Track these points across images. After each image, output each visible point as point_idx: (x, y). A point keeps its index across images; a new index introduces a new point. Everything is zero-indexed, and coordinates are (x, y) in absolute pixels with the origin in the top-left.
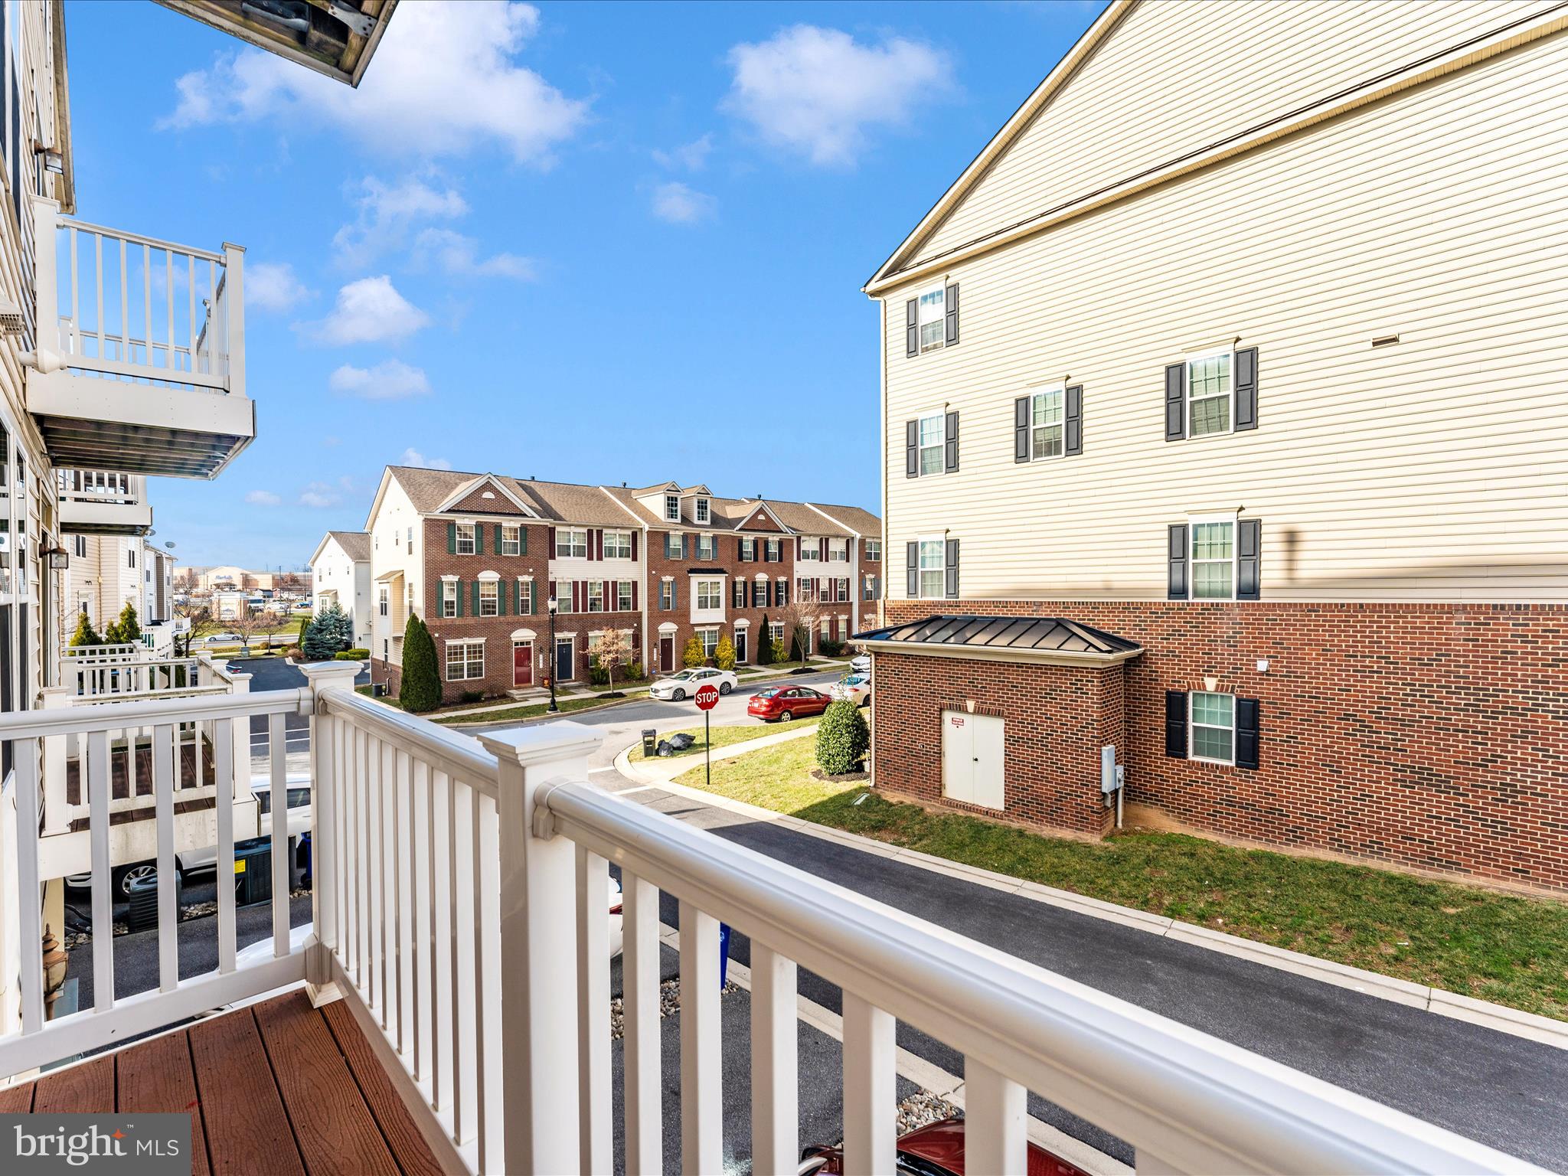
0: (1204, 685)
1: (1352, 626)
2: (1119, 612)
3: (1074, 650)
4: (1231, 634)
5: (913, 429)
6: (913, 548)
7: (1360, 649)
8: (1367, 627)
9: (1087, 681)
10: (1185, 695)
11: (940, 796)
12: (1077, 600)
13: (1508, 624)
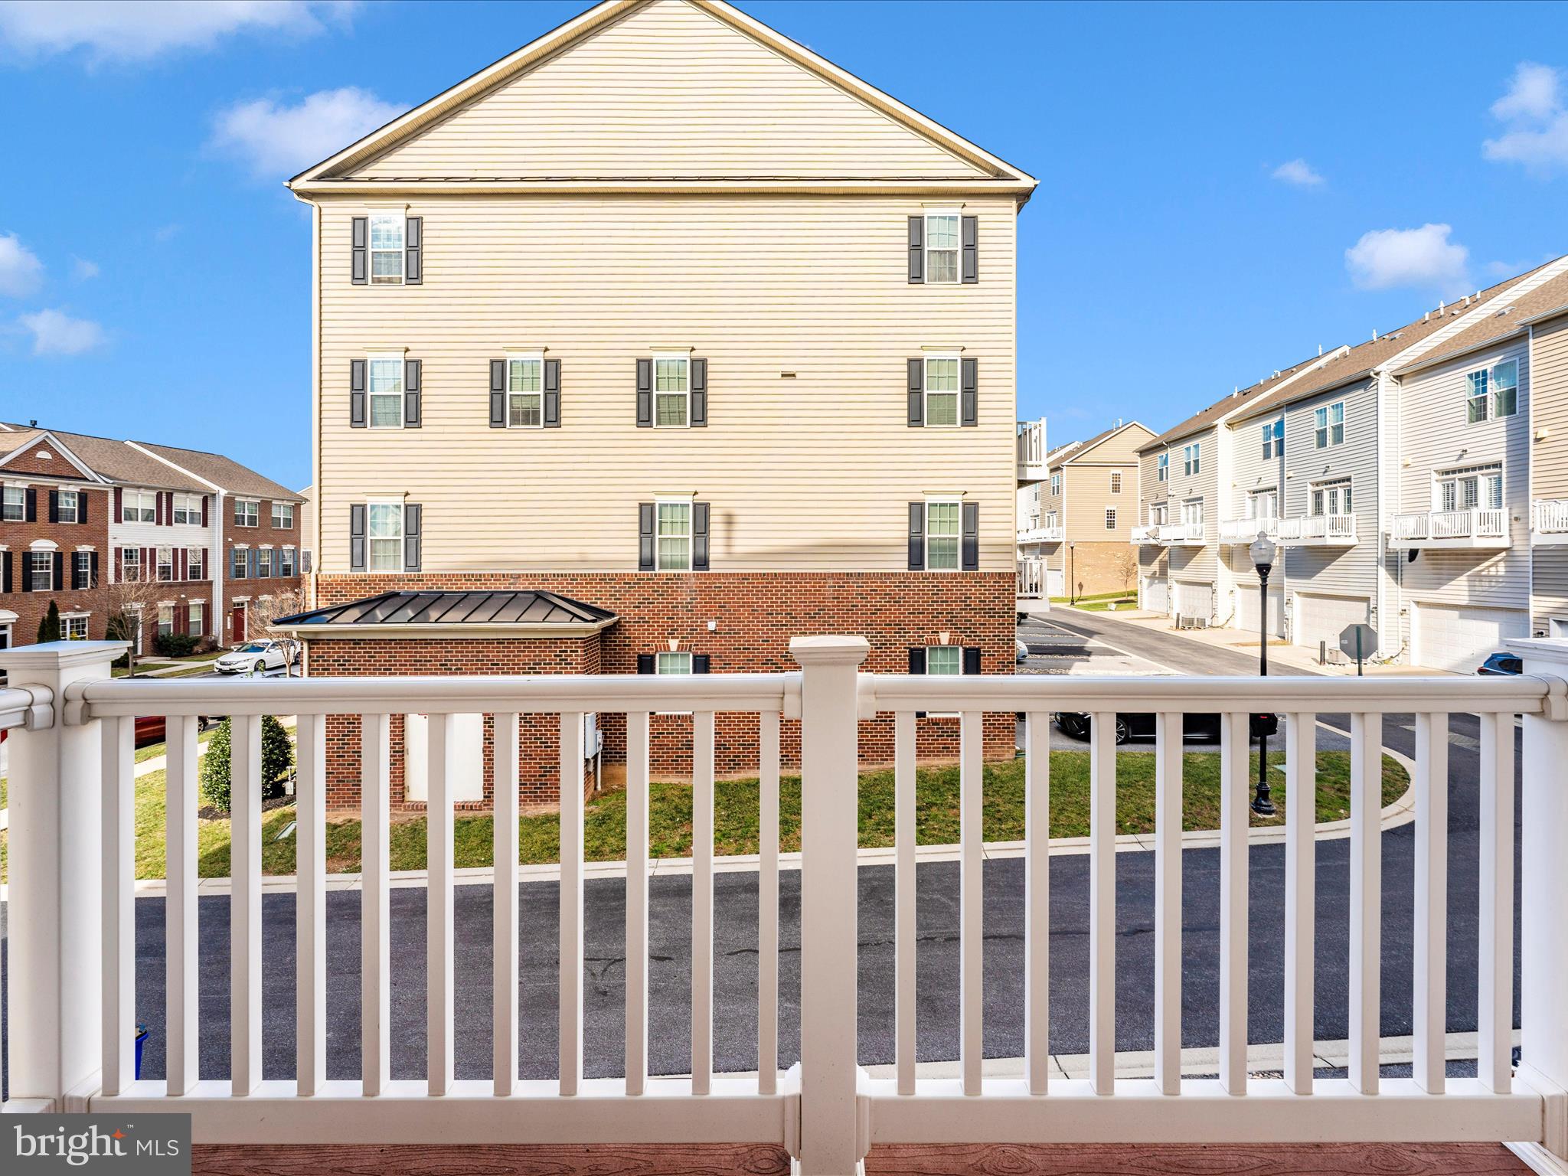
0: (668, 646)
1: (770, 591)
2: (596, 583)
3: (560, 623)
4: (689, 600)
5: (359, 369)
6: (359, 514)
7: (775, 608)
8: (779, 591)
9: (571, 651)
10: (653, 657)
11: (403, 801)
12: (556, 572)
13: (854, 587)
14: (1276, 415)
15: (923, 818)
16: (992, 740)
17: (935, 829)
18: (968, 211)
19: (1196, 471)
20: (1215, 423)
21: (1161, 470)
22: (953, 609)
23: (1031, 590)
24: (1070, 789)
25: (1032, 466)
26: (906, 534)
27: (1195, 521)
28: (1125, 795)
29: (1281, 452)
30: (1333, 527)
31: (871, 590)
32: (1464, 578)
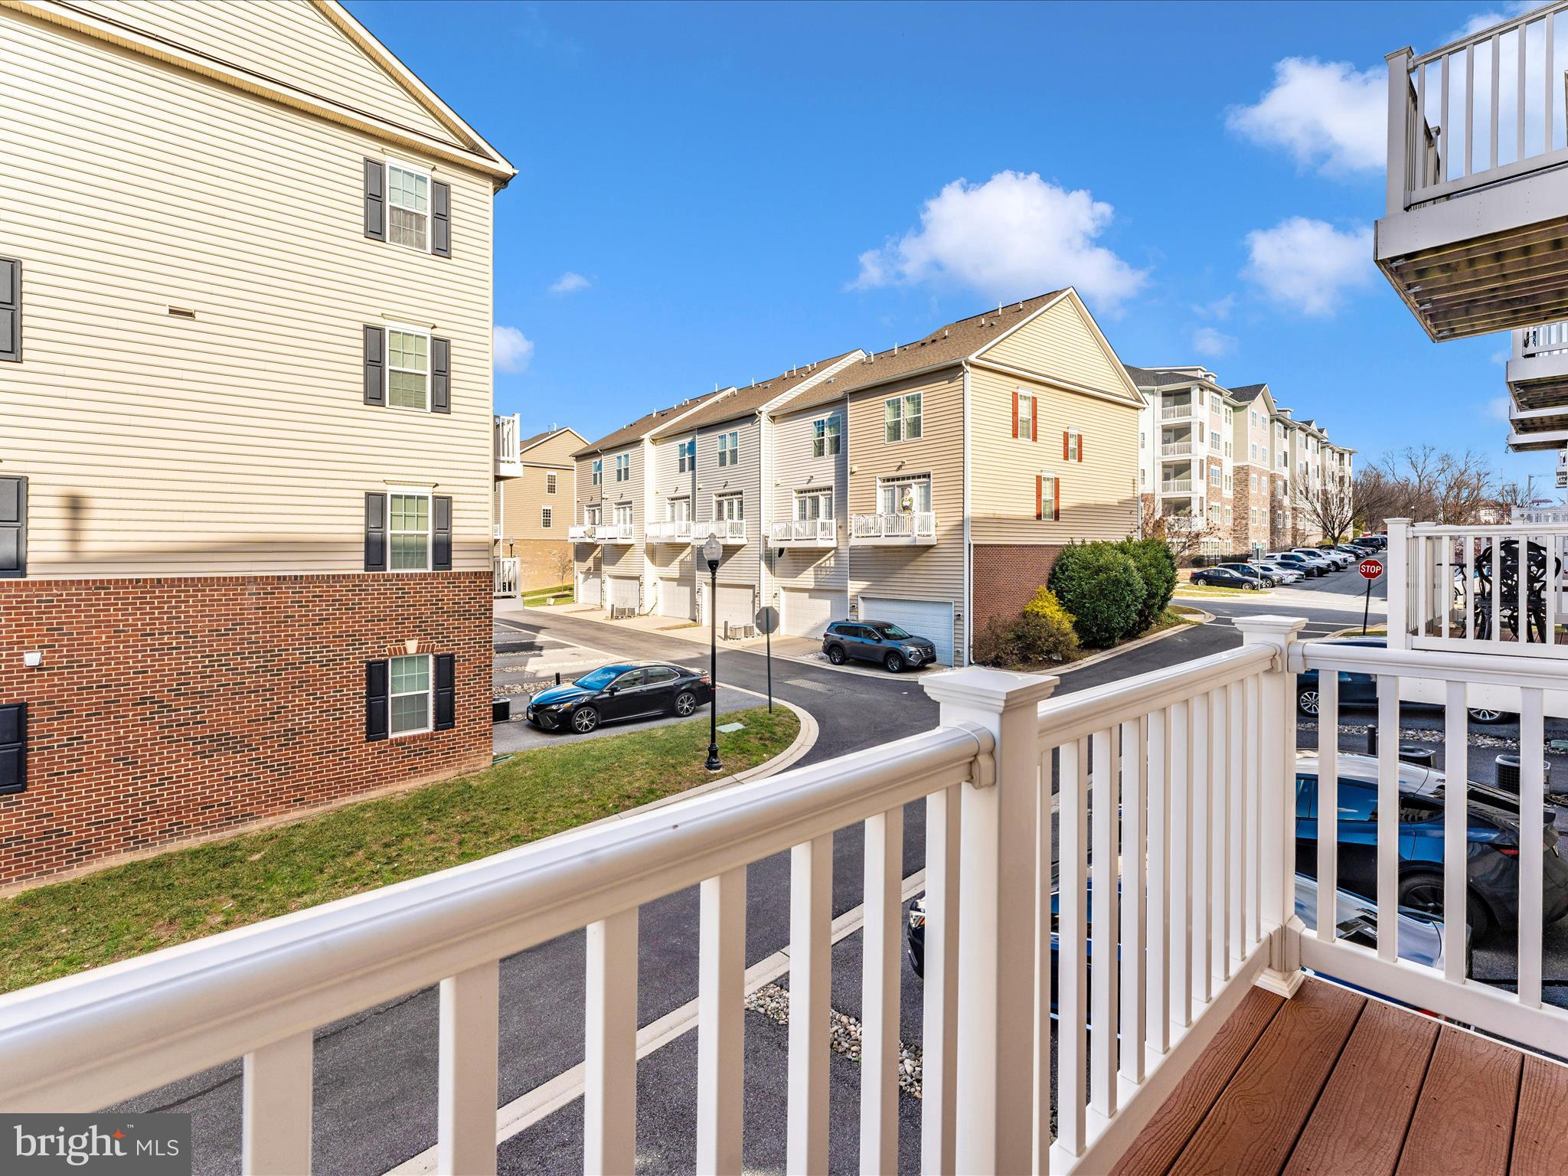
1: (148, 603)
7: (157, 626)
8: (165, 603)
13: (288, 593)
14: (688, 436)
15: (394, 854)
16: (467, 750)
17: (410, 863)
18: (439, 176)
19: (626, 478)
20: (642, 437)
21: (595, 475)
22: (423, 613)
23: (504, 589)
24: (553, 784)
25: (504, 462)
26: (362, 529)
27: (625, 523)
28: (604, 779)
29: (693, 467)
30: (732, 530)
31: (314, 597)
32: (811, 569)
